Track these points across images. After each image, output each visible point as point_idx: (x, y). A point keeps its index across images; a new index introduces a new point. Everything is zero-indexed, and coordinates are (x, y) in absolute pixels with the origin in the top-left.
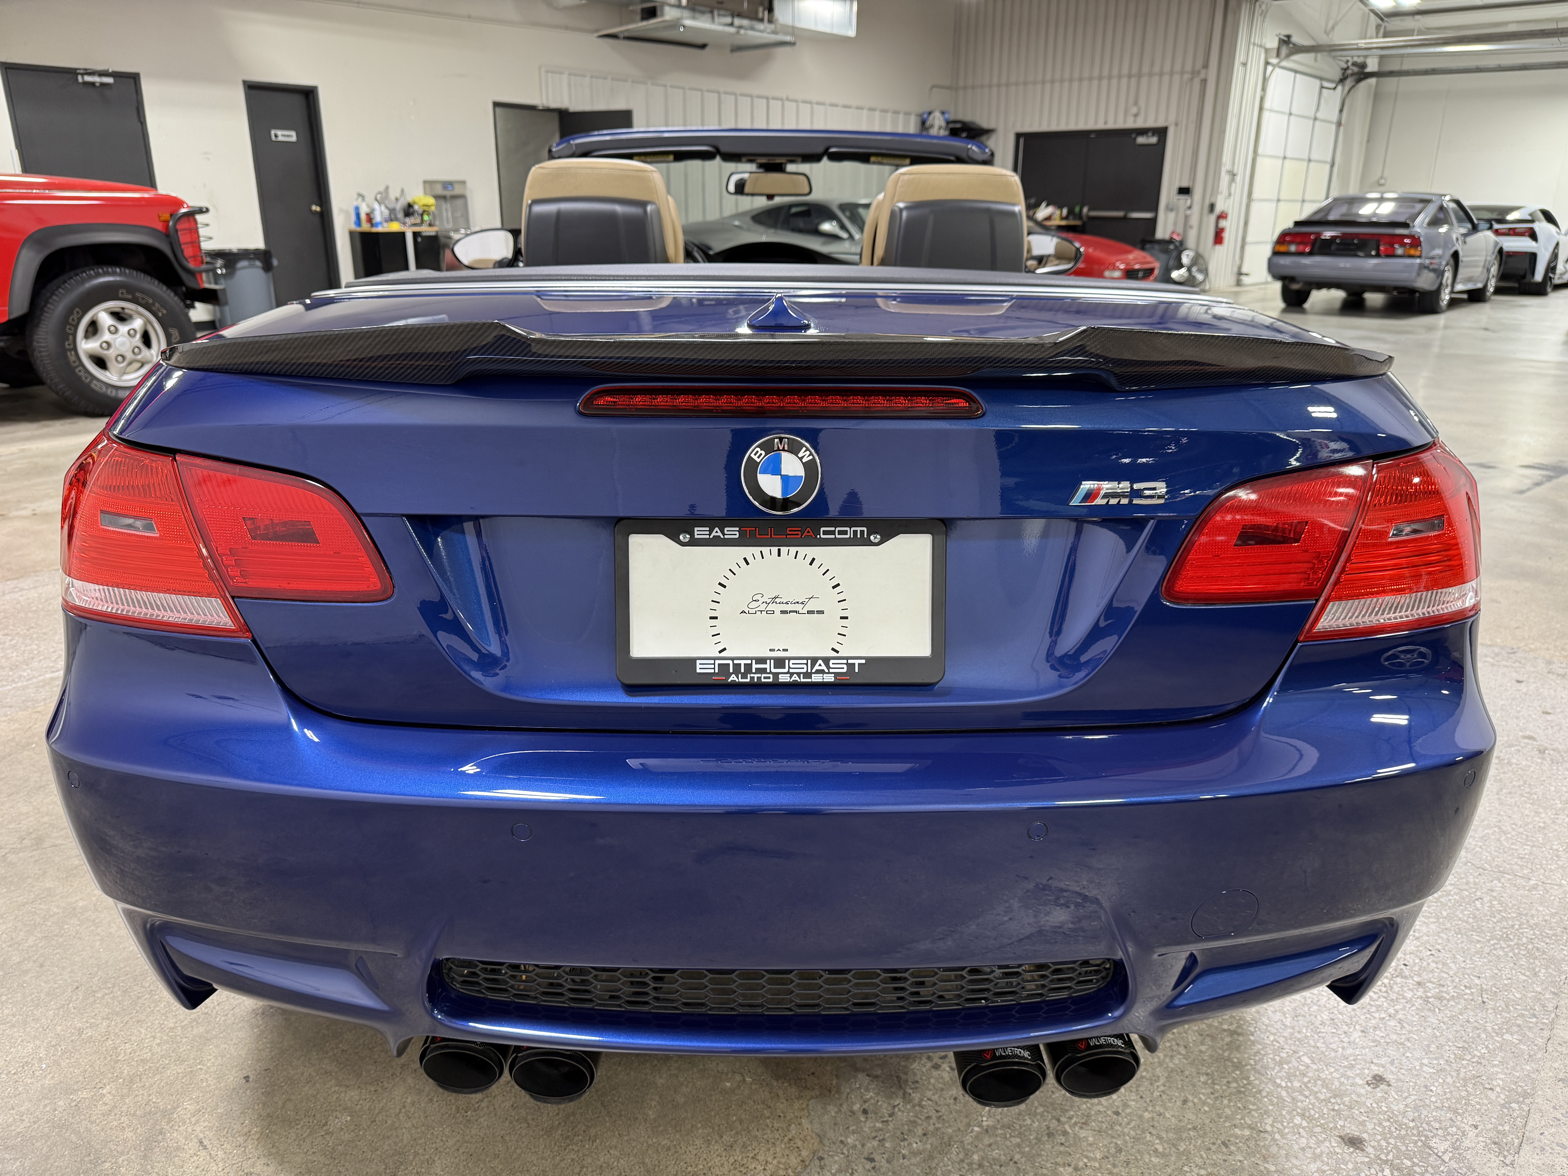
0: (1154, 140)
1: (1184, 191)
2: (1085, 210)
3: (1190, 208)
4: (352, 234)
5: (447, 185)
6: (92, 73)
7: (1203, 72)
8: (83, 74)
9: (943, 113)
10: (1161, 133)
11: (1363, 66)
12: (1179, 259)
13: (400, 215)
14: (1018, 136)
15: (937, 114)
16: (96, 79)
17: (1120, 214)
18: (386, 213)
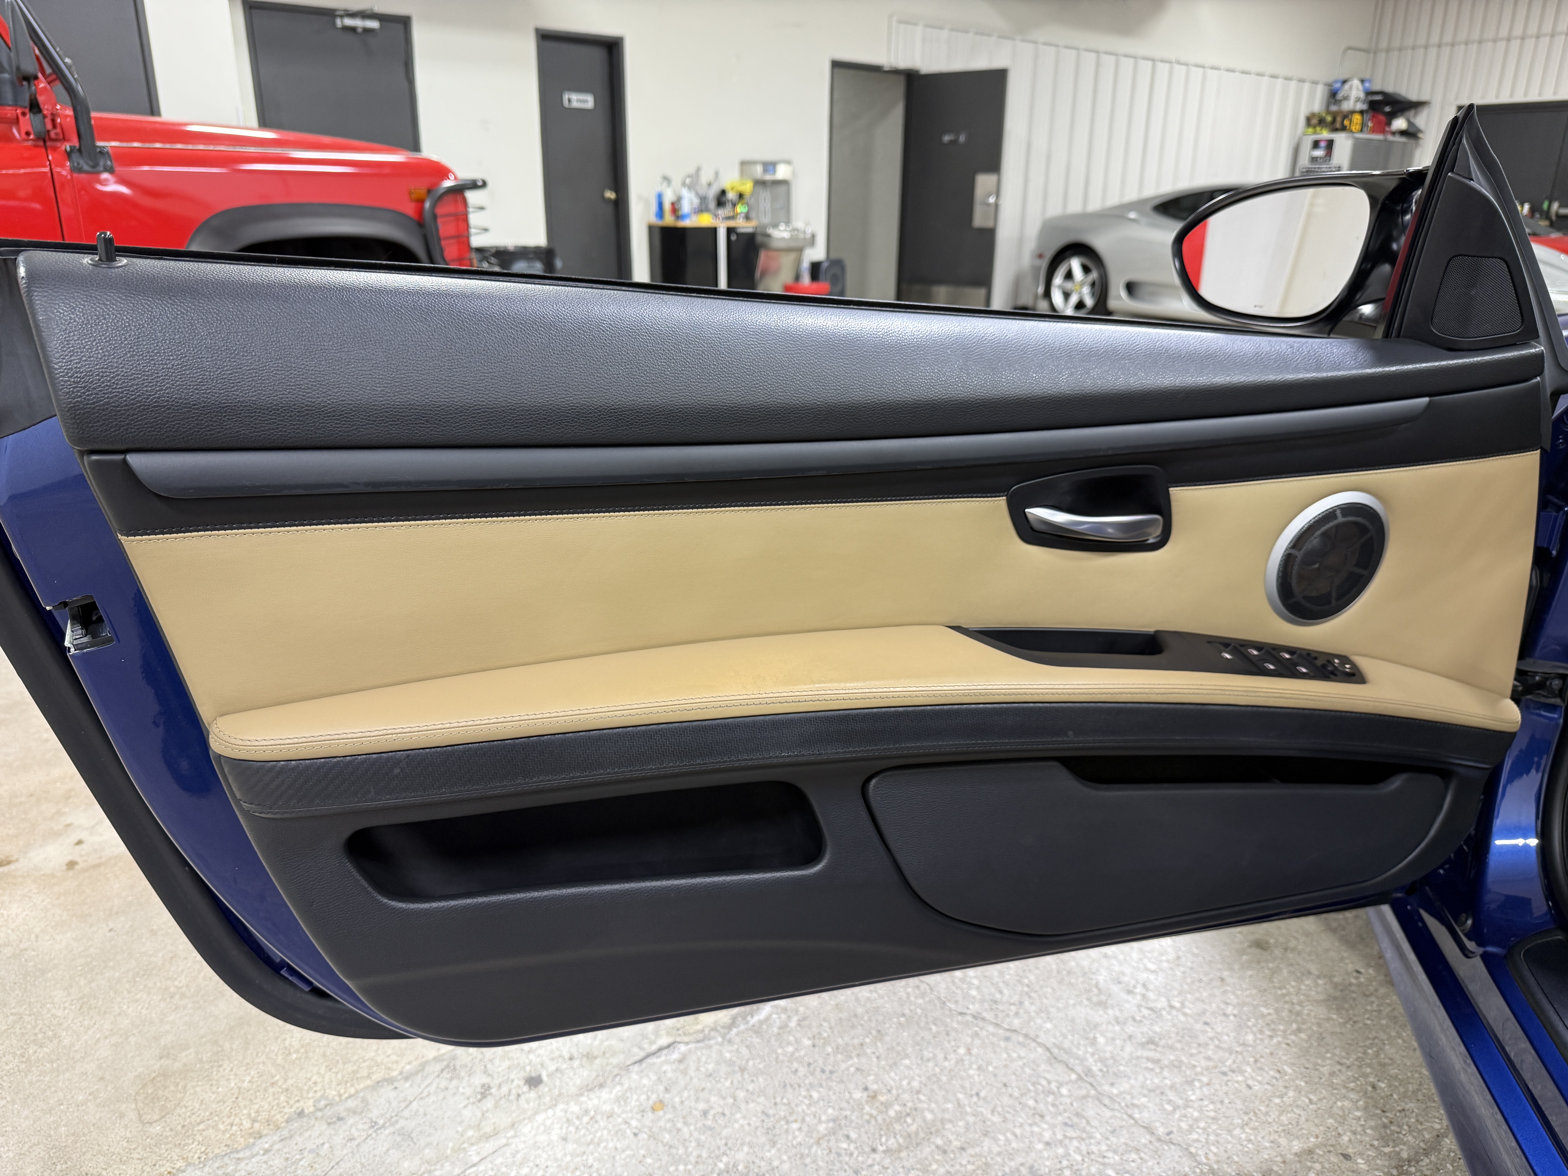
2: (1553, 206)
4: (651, 229)
5: (767, 166)
6: (353, 15)
8: (342, 17)
9: (1362, 81)
13: (712, 205)
14: (1458, 110)
15: (1356, 83)
16: (358, 23)
18: (696, 201)
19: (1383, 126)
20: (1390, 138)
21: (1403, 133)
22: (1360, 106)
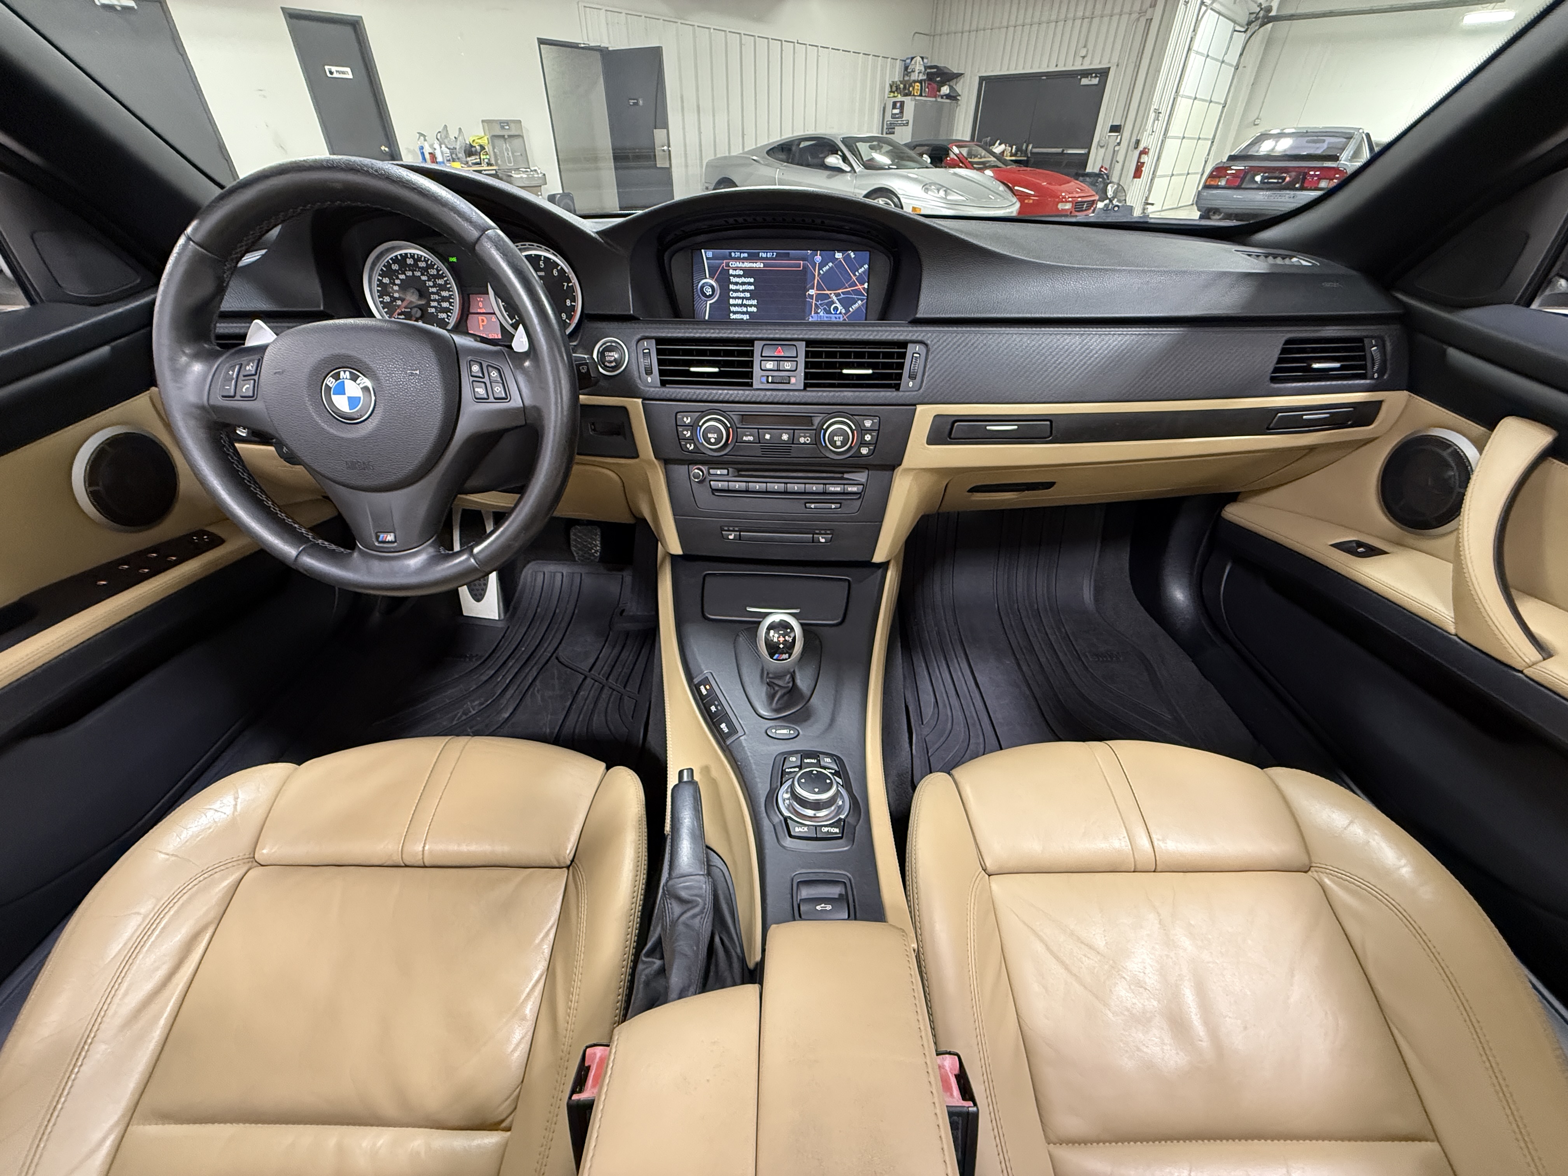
0: (1095, 81)
1: (1115, 129)
2: (1030, 147)
3: (1119, 144)
5: (503, 124)
7: (1150, 11)
9: (922, 58)
10: (1103, 74)
11: (1269, 9)
12: (1105, 191)
13: (462, 155)
14: (982, 79)
15: (919, 59)
16: (115, 2)
17: (1059, 150)
18: (448, 151)
19: (935, 92)
20: (939, 100)
21: (948, 96)
22: (922, 77)
